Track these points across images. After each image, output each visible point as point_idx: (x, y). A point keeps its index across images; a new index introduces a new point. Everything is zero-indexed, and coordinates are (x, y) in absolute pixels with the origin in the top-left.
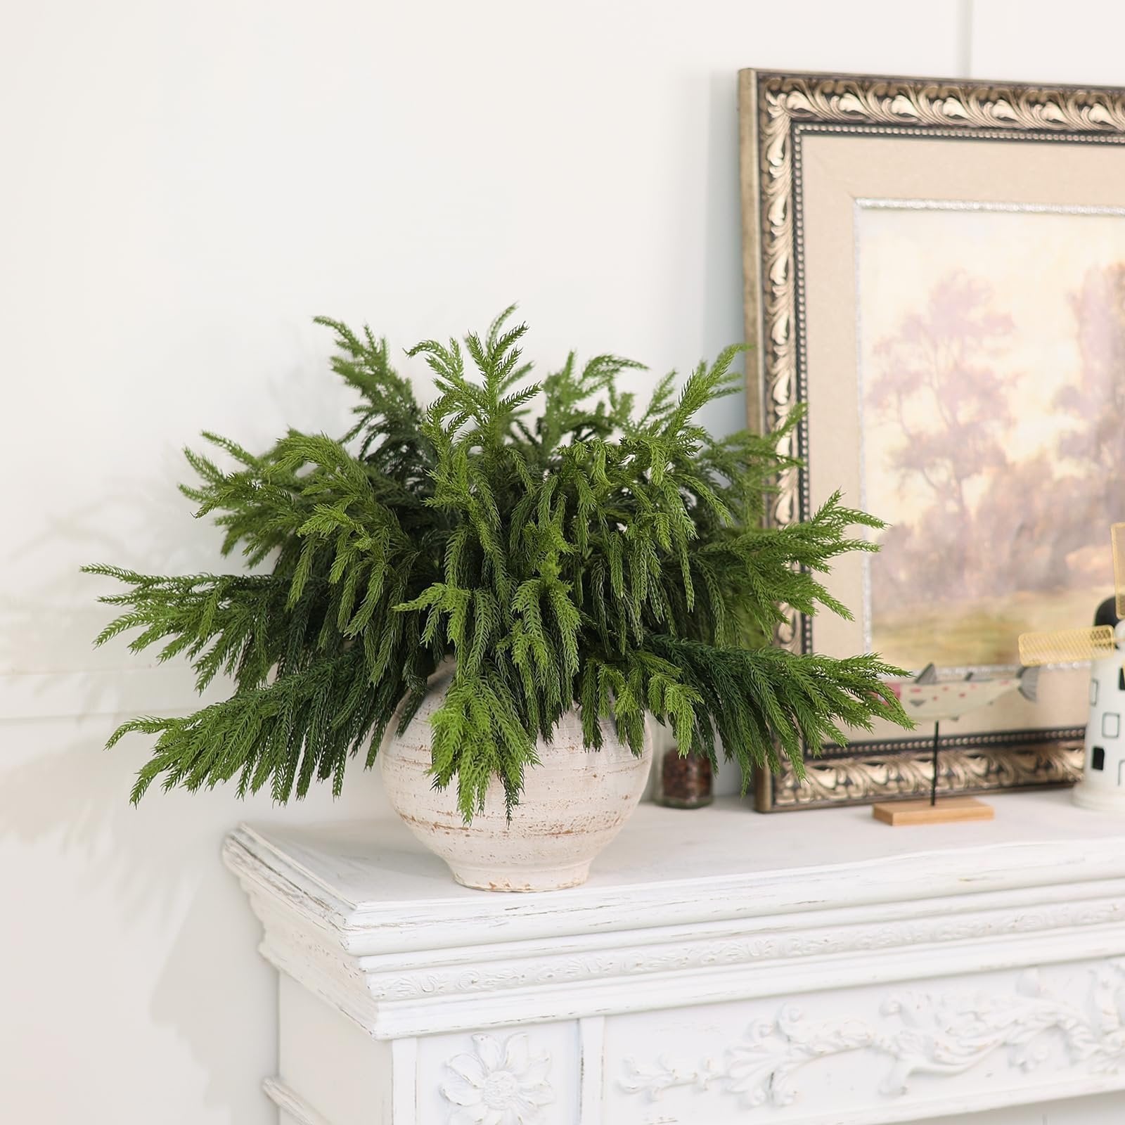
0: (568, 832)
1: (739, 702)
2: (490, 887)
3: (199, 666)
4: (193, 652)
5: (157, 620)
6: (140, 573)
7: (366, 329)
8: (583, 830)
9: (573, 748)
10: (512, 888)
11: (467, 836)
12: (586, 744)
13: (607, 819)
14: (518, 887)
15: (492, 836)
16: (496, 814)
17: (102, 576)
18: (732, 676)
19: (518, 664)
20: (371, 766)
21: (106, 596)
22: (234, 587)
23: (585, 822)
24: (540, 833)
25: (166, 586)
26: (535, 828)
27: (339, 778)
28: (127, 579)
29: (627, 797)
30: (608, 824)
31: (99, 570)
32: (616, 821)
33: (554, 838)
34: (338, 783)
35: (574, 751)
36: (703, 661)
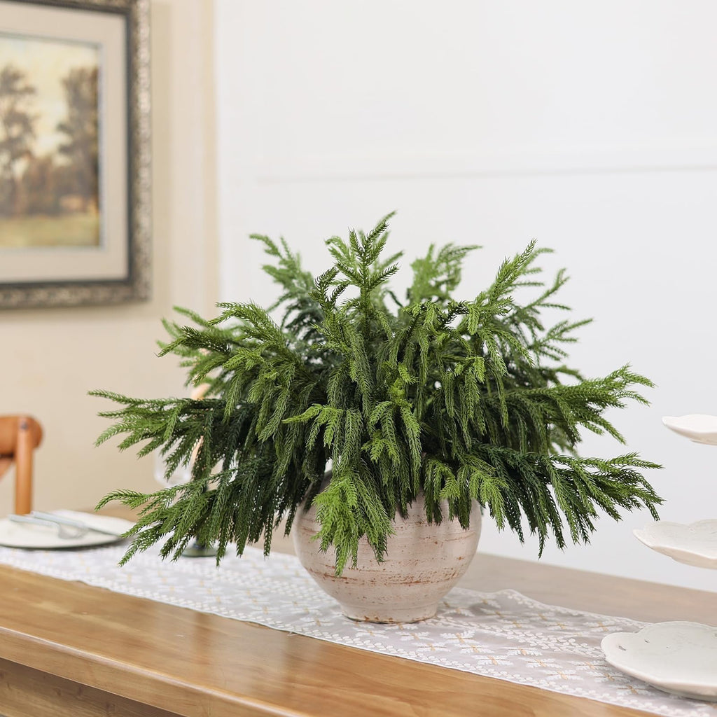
0: (417, 582)
1: (539, 489)
2: (365, 619)
3: (168, 461)
4: (164, 451)
5: (136, 429)
6: (128, 397)
7: (282, 239)
8: (428, 581)
9: (420, 523)
10: (380, 620)
11: (347, 583)
12: (430, 520)
13: (446, 573)
14: (384, 620)
15: (363, 584)
16: (366, 568)
17: (102, 399)
18: (534, 472)
19: (374, 461)
20: (288, 534)
21: (103, 412)
22: (191, 407)
23: (429, 575)
24: (397, 582)
25: (146, 406)
26: (393, 578)
27: (268, 543)
28: (119, 400)
29: (460, 558)
30: (447, 577)
31: (100, 394)
32: (453, 575)
33: (407, 587)
34: (267, 547)
35: (421, 525)
36: (513, 463)
